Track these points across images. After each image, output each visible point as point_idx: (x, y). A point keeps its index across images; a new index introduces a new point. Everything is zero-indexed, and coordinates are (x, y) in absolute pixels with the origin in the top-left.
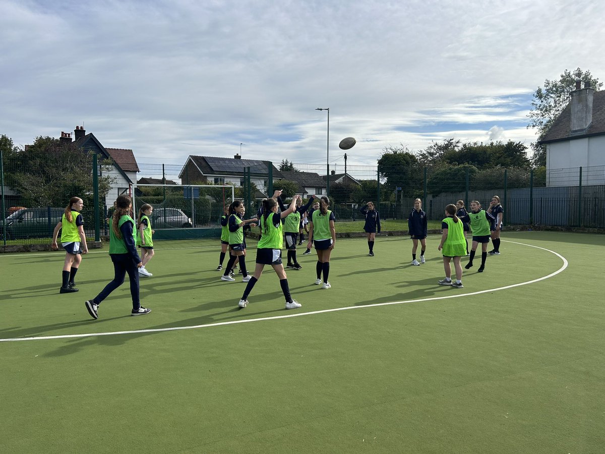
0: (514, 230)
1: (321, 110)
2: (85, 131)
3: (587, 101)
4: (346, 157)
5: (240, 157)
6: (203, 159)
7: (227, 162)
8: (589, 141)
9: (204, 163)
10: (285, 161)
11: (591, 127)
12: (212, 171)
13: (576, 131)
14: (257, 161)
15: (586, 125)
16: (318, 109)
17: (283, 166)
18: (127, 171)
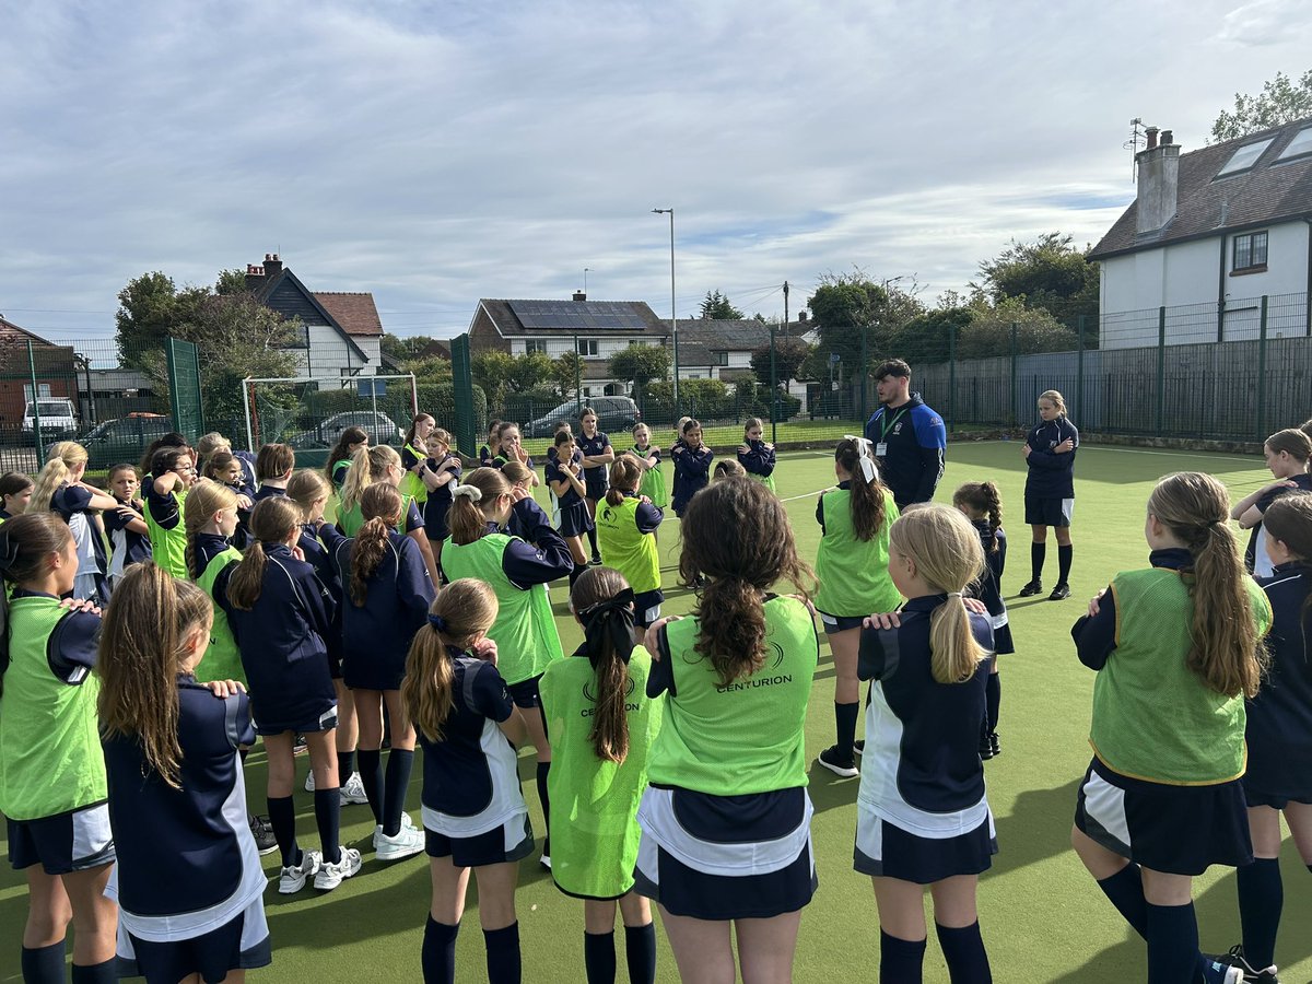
0: (971, 439)
1: (661, 212)
2: (281, 263)
3: (1162, 172)
4: (786, 290)
5: (584, 296)
6: (507, 305)
7: (554, 309)
8: (1165, 255)
9: (507, 314)
10: (713, 293)
11: (1173, 225)
12: (521, 329)
13: (1145, 235)
14: (618, 305)
15: (1161, 222)
16: (656, 211)
17: (709, 305)
18: (354, 335)
